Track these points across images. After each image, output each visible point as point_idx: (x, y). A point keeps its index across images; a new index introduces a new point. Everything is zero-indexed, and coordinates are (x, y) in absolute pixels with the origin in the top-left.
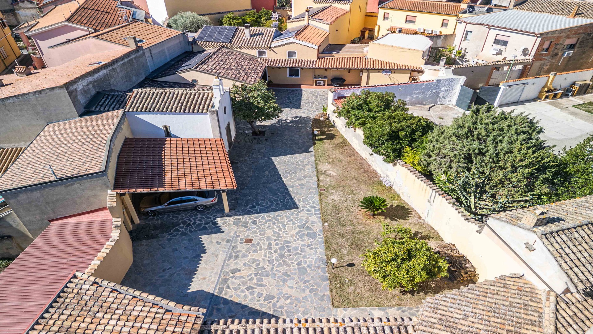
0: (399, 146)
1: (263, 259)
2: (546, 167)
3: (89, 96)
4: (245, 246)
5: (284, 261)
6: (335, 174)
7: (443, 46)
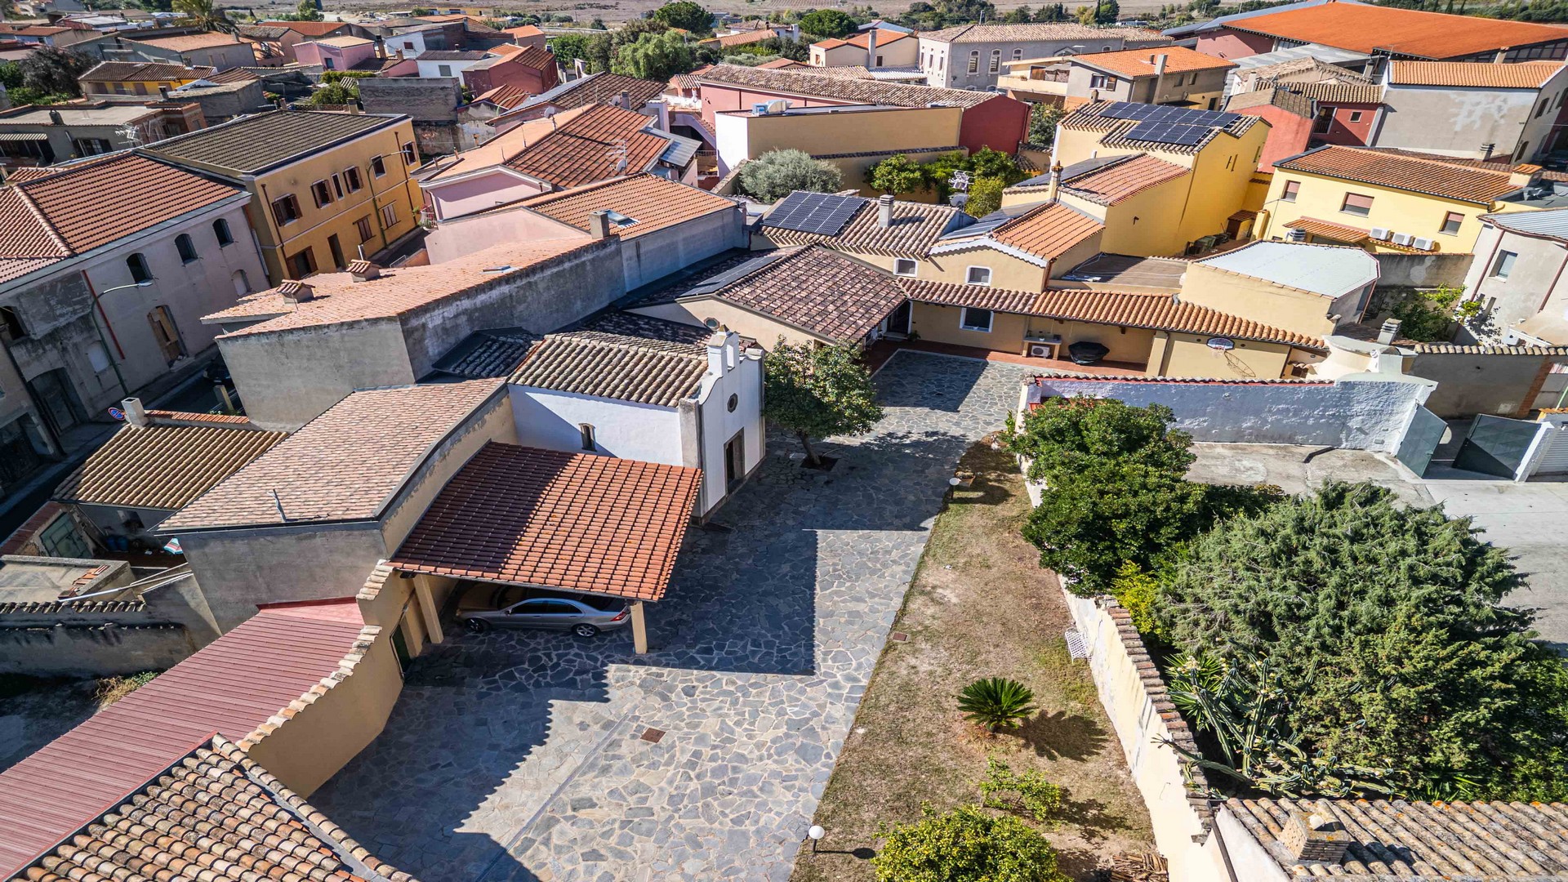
0: (1108, 557)
1: (661, 790)
2: (1482, 690)
3: (452, 340)
4: (640, 746)
5: (707, 806)
6: (954, 600)
7: (1428, 283)
